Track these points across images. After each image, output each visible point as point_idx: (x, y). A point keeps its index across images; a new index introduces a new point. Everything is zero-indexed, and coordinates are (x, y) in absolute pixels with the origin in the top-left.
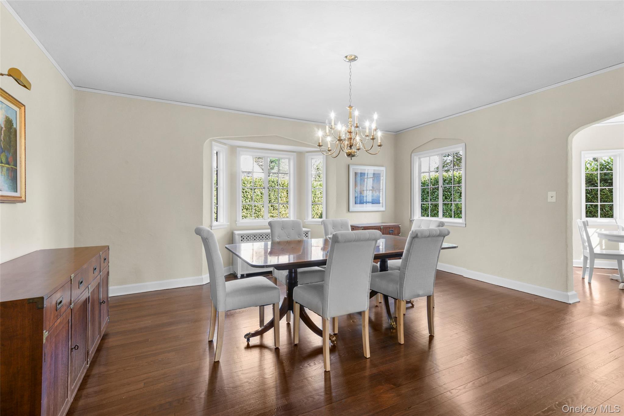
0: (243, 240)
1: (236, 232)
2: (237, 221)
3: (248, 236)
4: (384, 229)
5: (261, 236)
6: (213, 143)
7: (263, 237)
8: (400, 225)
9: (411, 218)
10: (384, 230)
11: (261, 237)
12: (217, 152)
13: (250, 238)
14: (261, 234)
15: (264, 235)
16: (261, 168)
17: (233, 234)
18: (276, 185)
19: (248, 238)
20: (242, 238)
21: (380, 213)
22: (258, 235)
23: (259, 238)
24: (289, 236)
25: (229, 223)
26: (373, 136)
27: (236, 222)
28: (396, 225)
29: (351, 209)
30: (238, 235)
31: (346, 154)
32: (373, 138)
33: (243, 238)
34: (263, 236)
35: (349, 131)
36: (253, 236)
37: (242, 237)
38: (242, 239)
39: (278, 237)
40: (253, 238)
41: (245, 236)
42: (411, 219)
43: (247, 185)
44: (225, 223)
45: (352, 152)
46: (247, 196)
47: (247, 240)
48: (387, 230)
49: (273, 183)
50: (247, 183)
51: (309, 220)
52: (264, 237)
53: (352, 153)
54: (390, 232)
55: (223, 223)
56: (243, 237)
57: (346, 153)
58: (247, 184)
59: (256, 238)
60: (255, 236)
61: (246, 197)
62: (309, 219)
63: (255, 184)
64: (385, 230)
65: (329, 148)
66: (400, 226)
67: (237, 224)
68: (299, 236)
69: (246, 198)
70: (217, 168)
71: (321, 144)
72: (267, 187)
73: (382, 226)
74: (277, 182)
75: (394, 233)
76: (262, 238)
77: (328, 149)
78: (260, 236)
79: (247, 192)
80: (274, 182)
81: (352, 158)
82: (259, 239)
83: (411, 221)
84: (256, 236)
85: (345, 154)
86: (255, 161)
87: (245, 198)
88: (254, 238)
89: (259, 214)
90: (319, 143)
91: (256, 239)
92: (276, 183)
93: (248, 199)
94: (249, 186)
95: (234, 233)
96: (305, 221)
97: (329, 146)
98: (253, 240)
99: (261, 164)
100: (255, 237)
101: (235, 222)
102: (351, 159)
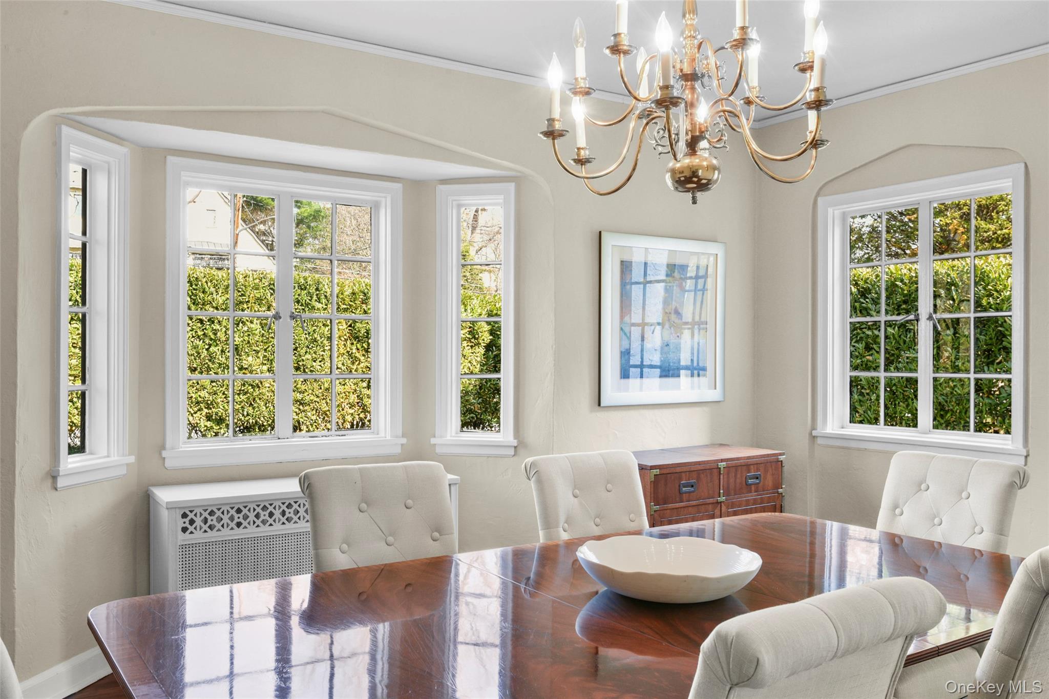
0: (191, 528)
1: (165, 496)
2: (168, 445)
3: (212, 513)
4: (728, 474)
5: (265, 508)
6: (66, 130)
7: (271, 515)
8: (781, 454)
9: (814, 428)
10: (728, 477)
11: (264, 515)
12: (84, 172)
13: (220, 520)
14: (262, 501)
15: (277, 504)
16: (263, 241)
17: (149, 503)
18: (315, 298)
19: (209, 518)
20: (187, 520)
21: (706, 409)
22: (252, 506)
23: (257, 516)
24: (390, 539)
25: (132, 459)
26: (817, 90)
27: (164, 454)
28: (768, 455)
29: (610, 395)
30: (171, 507)
31: (673, 177)
32: (820, 101)
33: (192, 522)
34: (271, 509)
35: (687, 70)
36: (233, 512)
37: (184, 516)
38: (187, 525)
39: (345, 546)
40: (232, 519)
41: (198, 511)
42: (814, 433)
43: (214, 296)
44: (115, 458)
45: (701, 167)
46: (215, 334)
47: (205, 527)
48: (739, 476)
49: (304, 292)
50: (212, 289)
51: (449, 438)
52: (277, 514)
53: (700, 173)
54: (750, 481)
55: (108, 456)
56: (191, 516)
57: (673, 172)
58: (215, 293)
59: (246, 517)
60: (239, 511)
61: (213, 337)
62: (449, 435)
63: (243, 295)
64: (732, 474)
65: (582, 152)
66: (782, 458)
67: (166, 461)
68: (436, 534)
69: (211, 339)
70: (84, 233)
71: (558, 126)
72: (289, 314)
73: (722, 461)
74: (317, 289)
75: (761, 484)
76: (267, 517)
77: (578, 155)
78: (258, 510)
79: (213, 322)
80: (306, 288)
81: (699, 195)
82: (258, 522)
83: (814, 437)
84: (245, 511)
85: (668, 176)
86: (244, 221)
87: (207, 341)
88: (236, 520)
89: (254, 394)
90: (551, 121)
91: (245, 523)
92: (312, 290)
93: (217, 344)
94: (221, 302)
95: (154, 499)
96: (433, 441)
97: (582, 142)
98: (233, 525)
99: (262, 227)
100: (241, 515)
101: (160, 454)
102: (694, 202)
